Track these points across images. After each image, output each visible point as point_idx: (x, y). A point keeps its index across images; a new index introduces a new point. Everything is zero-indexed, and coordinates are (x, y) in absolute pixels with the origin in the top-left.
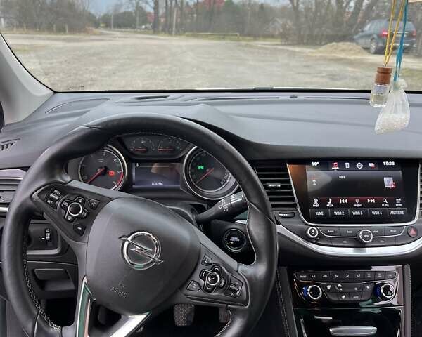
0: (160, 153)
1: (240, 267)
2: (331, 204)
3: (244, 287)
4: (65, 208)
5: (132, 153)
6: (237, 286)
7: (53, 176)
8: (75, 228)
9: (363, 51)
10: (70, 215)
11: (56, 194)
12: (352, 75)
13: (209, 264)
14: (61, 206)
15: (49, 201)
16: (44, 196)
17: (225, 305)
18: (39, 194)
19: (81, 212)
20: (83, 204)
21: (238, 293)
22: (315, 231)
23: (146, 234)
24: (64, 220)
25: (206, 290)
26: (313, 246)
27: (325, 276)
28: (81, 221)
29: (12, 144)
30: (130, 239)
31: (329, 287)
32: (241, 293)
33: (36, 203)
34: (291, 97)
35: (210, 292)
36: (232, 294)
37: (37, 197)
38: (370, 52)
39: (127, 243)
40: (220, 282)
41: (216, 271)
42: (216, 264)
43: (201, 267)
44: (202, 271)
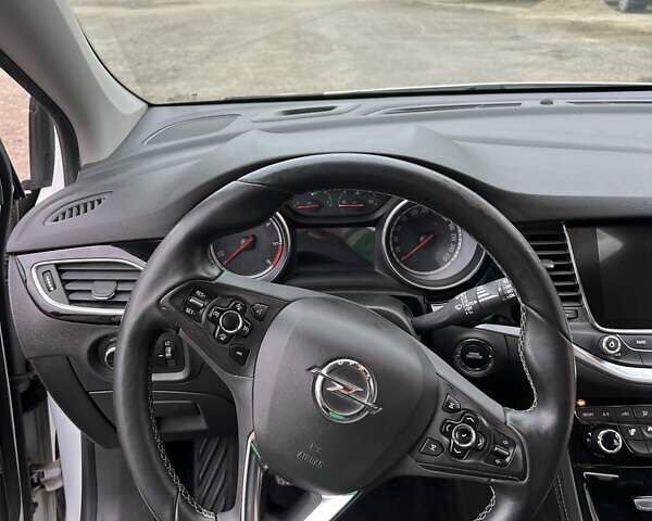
0: (342, 212)
1: (508, 415)
3: (518, 449)
4: (214, 320)
5: (296, 213)
6: (507, 448)
7: (192, 268)
8: (232, 354)
9: (607, 7)
10: (222, 332)
11: (199, 298)
12: (590, 49)
13: (455, 410)
14: (207, 316)
15: (188, 311)
16: (179, 302)
17: (487, 479)
18: (171, 298)
19: (239, 327)
20: (242, 313)
21: (508, 459)
22: (616, 342)
23: (352, 362)
24: (214, 342)
25: (453, 454)
26: (609, 367)
27: (625, 414)
28: (241, 341)
29: (100, 202)
30: (324, 371)
31: (633, 432)
32: (515, 459)
33: (167, 313)
34: (542, 103)
35: (460, 457)
36: (498, 461)
37: (168, 305)
38: (618, 10)
39: (320, 379)
40: (477, 441)
41: (469, 423)
42: (468, 411)
43: (441, 415)
44: (445, 422)
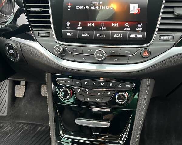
2: (80, 27)
22: (59, 48)
